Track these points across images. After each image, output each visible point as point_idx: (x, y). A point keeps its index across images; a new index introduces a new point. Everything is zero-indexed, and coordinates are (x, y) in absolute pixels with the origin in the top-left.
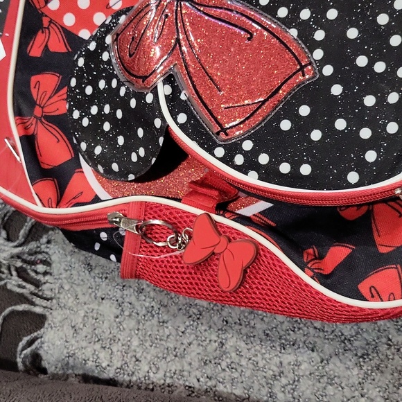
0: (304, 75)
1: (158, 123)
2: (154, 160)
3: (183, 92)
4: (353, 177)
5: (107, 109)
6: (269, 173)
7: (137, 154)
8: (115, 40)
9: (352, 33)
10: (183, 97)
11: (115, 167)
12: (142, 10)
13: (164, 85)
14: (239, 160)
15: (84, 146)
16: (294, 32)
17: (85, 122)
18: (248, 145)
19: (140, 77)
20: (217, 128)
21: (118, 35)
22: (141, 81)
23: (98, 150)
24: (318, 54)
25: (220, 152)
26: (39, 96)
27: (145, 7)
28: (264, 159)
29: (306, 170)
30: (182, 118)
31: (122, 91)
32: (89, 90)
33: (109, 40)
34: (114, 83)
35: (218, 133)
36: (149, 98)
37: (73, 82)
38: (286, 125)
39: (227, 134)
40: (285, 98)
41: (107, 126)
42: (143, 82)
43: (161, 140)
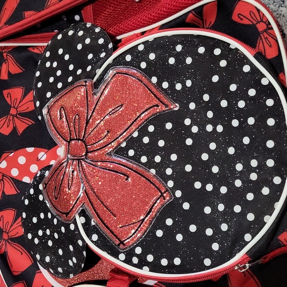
0: (164, 199)
1: (80, 243)
2: (83, 265)
3: (93, 220)
4: (207, 262)
5: (48, 232)
6: (155, 267)
7: (72, 261)
8: (45, 188)
9: (188, 168)
10: (93, 223)
11: (60, 270)
12: (58, 168)
13: (80, 217)
14: (135, 260)
15: (38, 257)
16: (153, 171)
17: (36, 241)
18: (138, 250)
19: (64, 213)
20: (117, 242)
21: (46, 185)
22: (65, 215)
23: (48, 259)
24: (171, 184)
25: (122, 256)
26: (4, 226)
27: (59, 166)
28: (150, 258)
29: (177, 261)
30: (95, 237)
31: (55, 221)
32: (35, 220)
33: (41, 187)
34: (49, 216)
35: (119, 245)
36: (72, 227)
37: (24, 215)
38: (159, 233)
39: (124, 245)
40: (156, 215)
41: (50, 243)
42: (66, 216)
43: (84, 253)
